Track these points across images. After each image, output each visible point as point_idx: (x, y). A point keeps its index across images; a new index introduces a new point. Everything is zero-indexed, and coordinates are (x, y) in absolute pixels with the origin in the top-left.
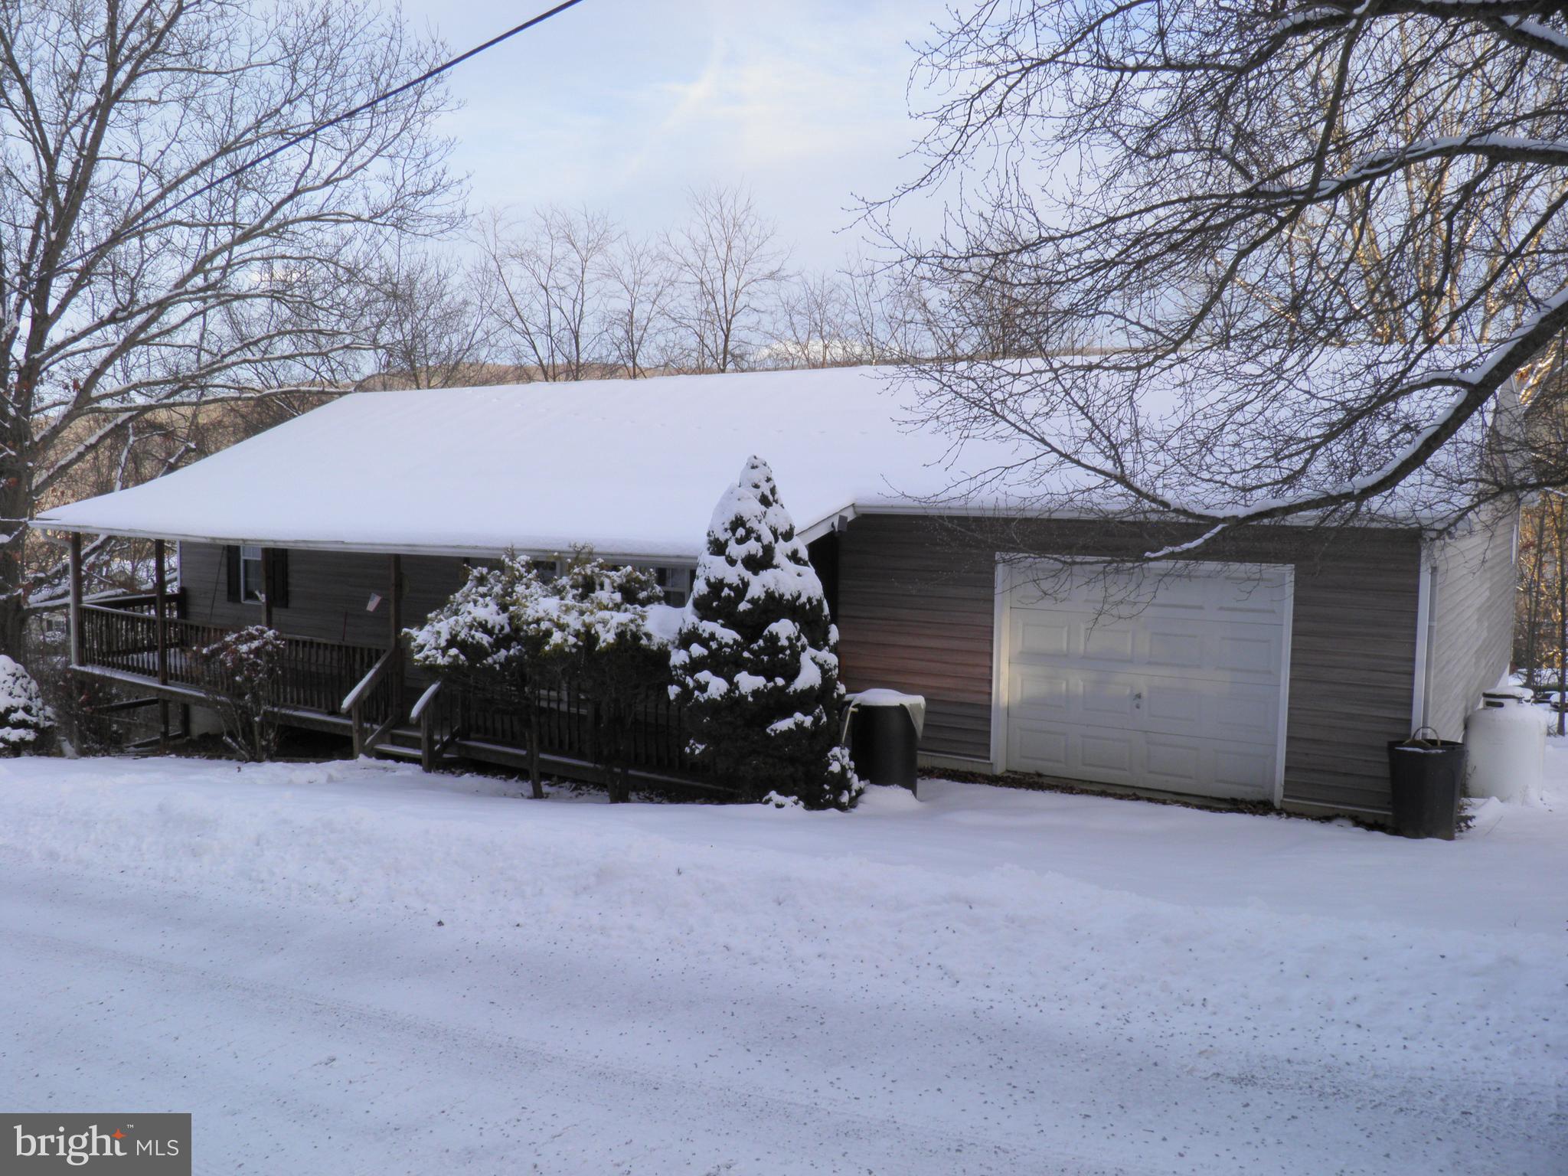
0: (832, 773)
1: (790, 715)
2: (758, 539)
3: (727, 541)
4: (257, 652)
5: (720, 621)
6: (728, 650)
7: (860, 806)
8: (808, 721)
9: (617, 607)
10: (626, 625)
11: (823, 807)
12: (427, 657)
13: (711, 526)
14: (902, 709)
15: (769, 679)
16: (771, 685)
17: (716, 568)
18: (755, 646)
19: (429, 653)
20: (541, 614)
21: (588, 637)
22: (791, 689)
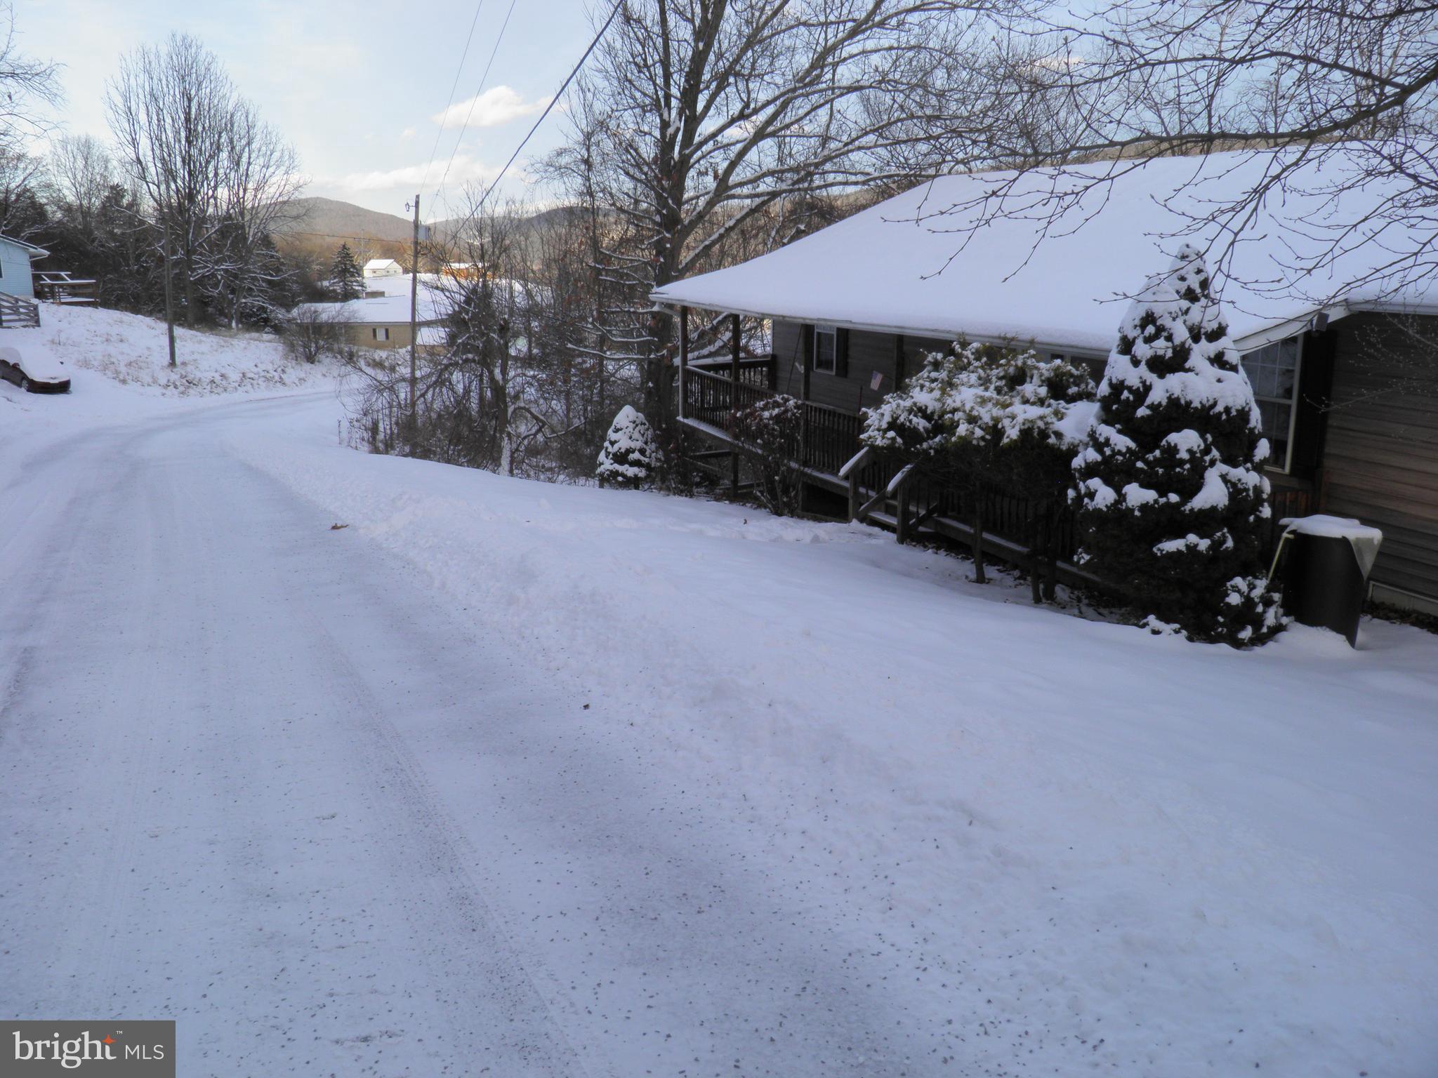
0: (1228, 605)
1: (1183, 536)
2: (1169, 338)
3: (1135, 339)
4: (777, 419)
5: (1118, 426)
6: (1120, 458)
7: (1271, 645)
8: (1204, 544)
9: (1041, 402)
10: (1032, 422)
11: (1213, 640)
12: (870, 437)
13: (1122, 323)
14: (1344, 541)
15: (1163, 493)
16: (1162, 500)
17: (1119, 368)
18: (1150, 457)
19: (872, 434)
20: (958, 404)
21: (996, 431)
22: (1188, 507)
